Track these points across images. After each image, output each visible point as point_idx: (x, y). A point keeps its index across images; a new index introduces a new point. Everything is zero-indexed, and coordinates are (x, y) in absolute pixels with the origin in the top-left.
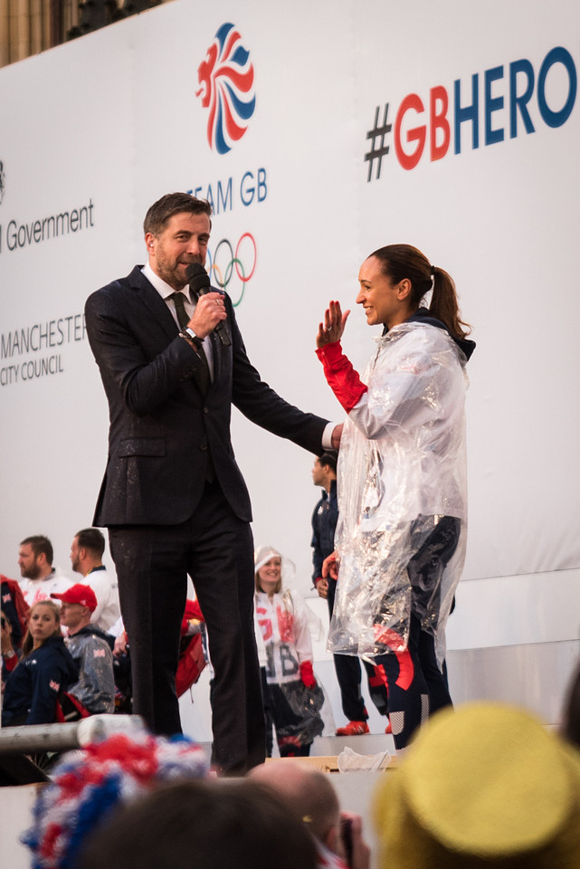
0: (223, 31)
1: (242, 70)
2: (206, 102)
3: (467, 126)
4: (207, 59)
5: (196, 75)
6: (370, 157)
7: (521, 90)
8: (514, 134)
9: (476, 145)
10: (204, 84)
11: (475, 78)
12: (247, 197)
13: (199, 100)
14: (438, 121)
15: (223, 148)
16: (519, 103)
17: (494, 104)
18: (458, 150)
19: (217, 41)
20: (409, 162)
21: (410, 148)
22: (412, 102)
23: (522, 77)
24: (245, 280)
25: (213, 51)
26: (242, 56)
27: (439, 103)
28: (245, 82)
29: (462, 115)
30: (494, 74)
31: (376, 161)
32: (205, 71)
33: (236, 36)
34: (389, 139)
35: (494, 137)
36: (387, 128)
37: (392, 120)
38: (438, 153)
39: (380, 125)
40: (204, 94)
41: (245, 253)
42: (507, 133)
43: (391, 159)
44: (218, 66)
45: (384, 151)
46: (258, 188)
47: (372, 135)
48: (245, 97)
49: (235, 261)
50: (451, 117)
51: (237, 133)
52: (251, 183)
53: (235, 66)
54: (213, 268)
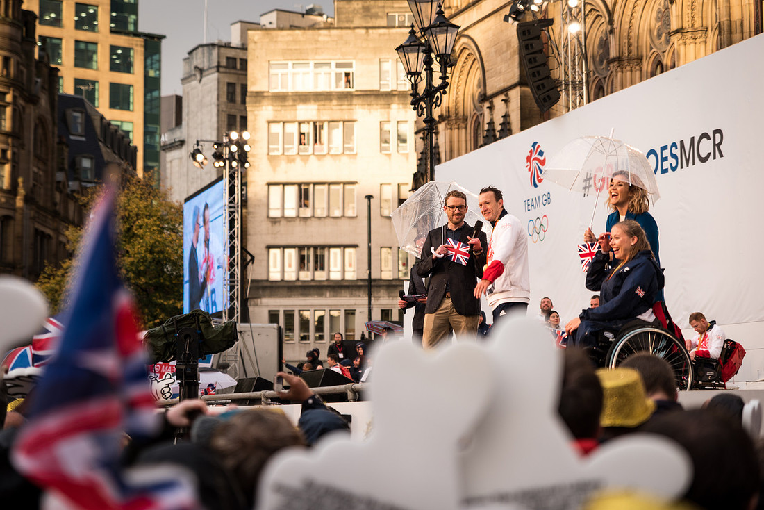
0: (535, 144)
1: (542, 158)
2: (529, 170)
4: (529, 154)
5: (526, 160)
6: (584, 188)
10: (529, 163)
12: (545, 203)
13: (527, 169)
15: (536, 186)
19: (532, 148)
24: (545, 231)
25: (531, 152)
26: (541, 153)
28: (543, 163)
31: (587, 190)
32: (529, 159)
33: (539, 146)
34: (592, 182)
36: (590, 178)
37: (592, 175)
39: (588, 177)
40: (529, 167)
41: (544, 223)
43: (592, 189)
44: (533, 157)
45: (590, 186)
46: (548, 200)
47: (585, 181)
48: (543, 168)
49: (542, 225)
51: (540, 181)
52: (545, 198)
53: (539, 157)
54: (535, 227)
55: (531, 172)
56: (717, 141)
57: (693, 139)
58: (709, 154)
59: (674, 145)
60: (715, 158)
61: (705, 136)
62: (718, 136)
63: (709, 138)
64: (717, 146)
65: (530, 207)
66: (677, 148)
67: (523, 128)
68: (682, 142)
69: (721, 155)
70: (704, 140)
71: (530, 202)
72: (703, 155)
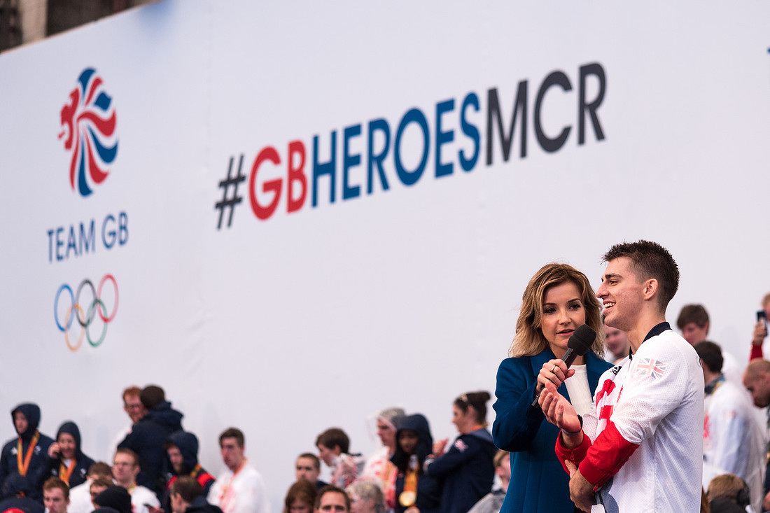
0: (85, 76)
1: (105, 115)
2: (68, 145)
3: (324, 181)
4: (69, 102)
5: (58, 118)
6: (220, 205)
7: (378, 148)
8: (370, 190)
9: (333, 199)
10: (66, 127)
11: (334, 135)
12: (109, 240)
13: (62, 143)
14: (295, 174)
15: (85, 191)
16: (376, 161)
17: (352, 161)
18: (315, 203)
19: (80, 86)
20: (263, 213)
21: (265, 199)
22: (269, 154)
23: (379, 136)
24: (106, 320)
25: (75, 95)
26: (104, 101)
27: (297, 157)
28: (108, 127)
29: (319, 170)
30: (352, 131)
31: (227, 210)
32: (67, 115)
33: (98, 82)
34: (243, 189)
35: (350, 193)
36: (240, 179)
37: (247, 170)
38: (294, 206)
39: (234, 174)
40: (66, 137)
41: (107, 295)
42: (364, 189)
43: (244, 211)
44: (80, 109)
45: (237, 200)
46: (120, 232)
47: (224, 184)
48: (107, 142)
49: (97, 302)
50: (308, 171)
51: (99, 177)
52: (114, 226)
53: (98, 111)
54: (75, 307)
55: (70, 153)
56: (591, 95)
57: (523, 87)
58: (566, 132)
59: (472, 99)
60: (581, 140)
61: (557, 79)
62: (592, 82)
63: (567, 86)
64: (589, 109)
65: (63, 250)
66: (477, 108)
67: (54, 27)
68: (493, 95)
69: (600, 135)
70: (555, 92)
71: (64, 237)
72: (552, 132)
